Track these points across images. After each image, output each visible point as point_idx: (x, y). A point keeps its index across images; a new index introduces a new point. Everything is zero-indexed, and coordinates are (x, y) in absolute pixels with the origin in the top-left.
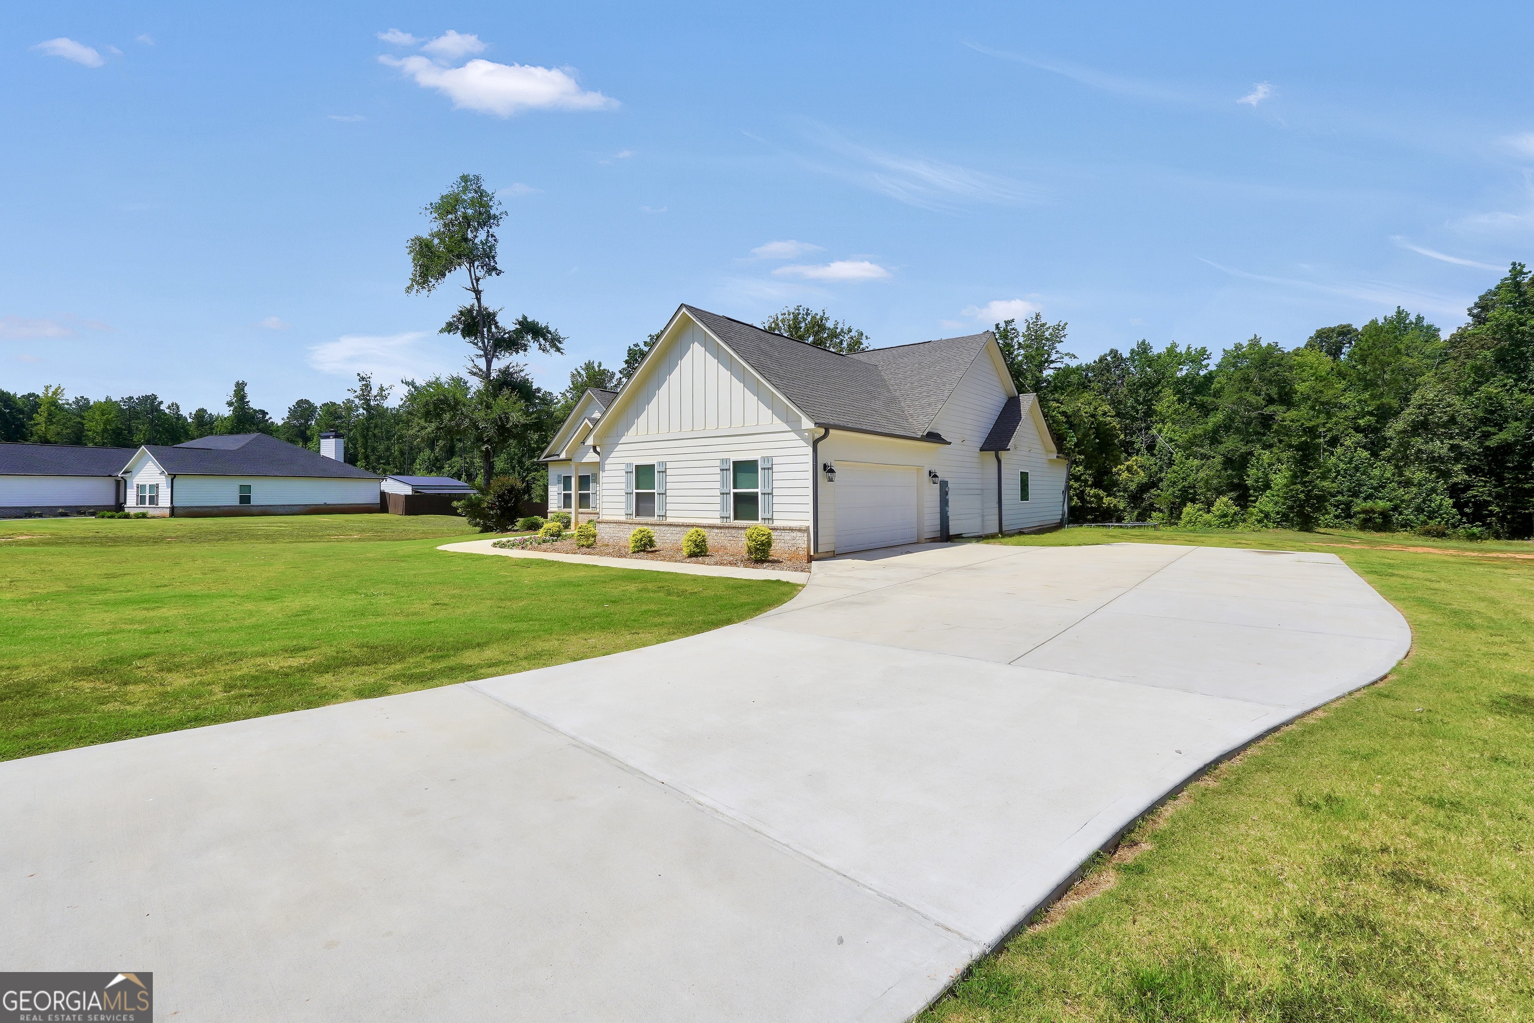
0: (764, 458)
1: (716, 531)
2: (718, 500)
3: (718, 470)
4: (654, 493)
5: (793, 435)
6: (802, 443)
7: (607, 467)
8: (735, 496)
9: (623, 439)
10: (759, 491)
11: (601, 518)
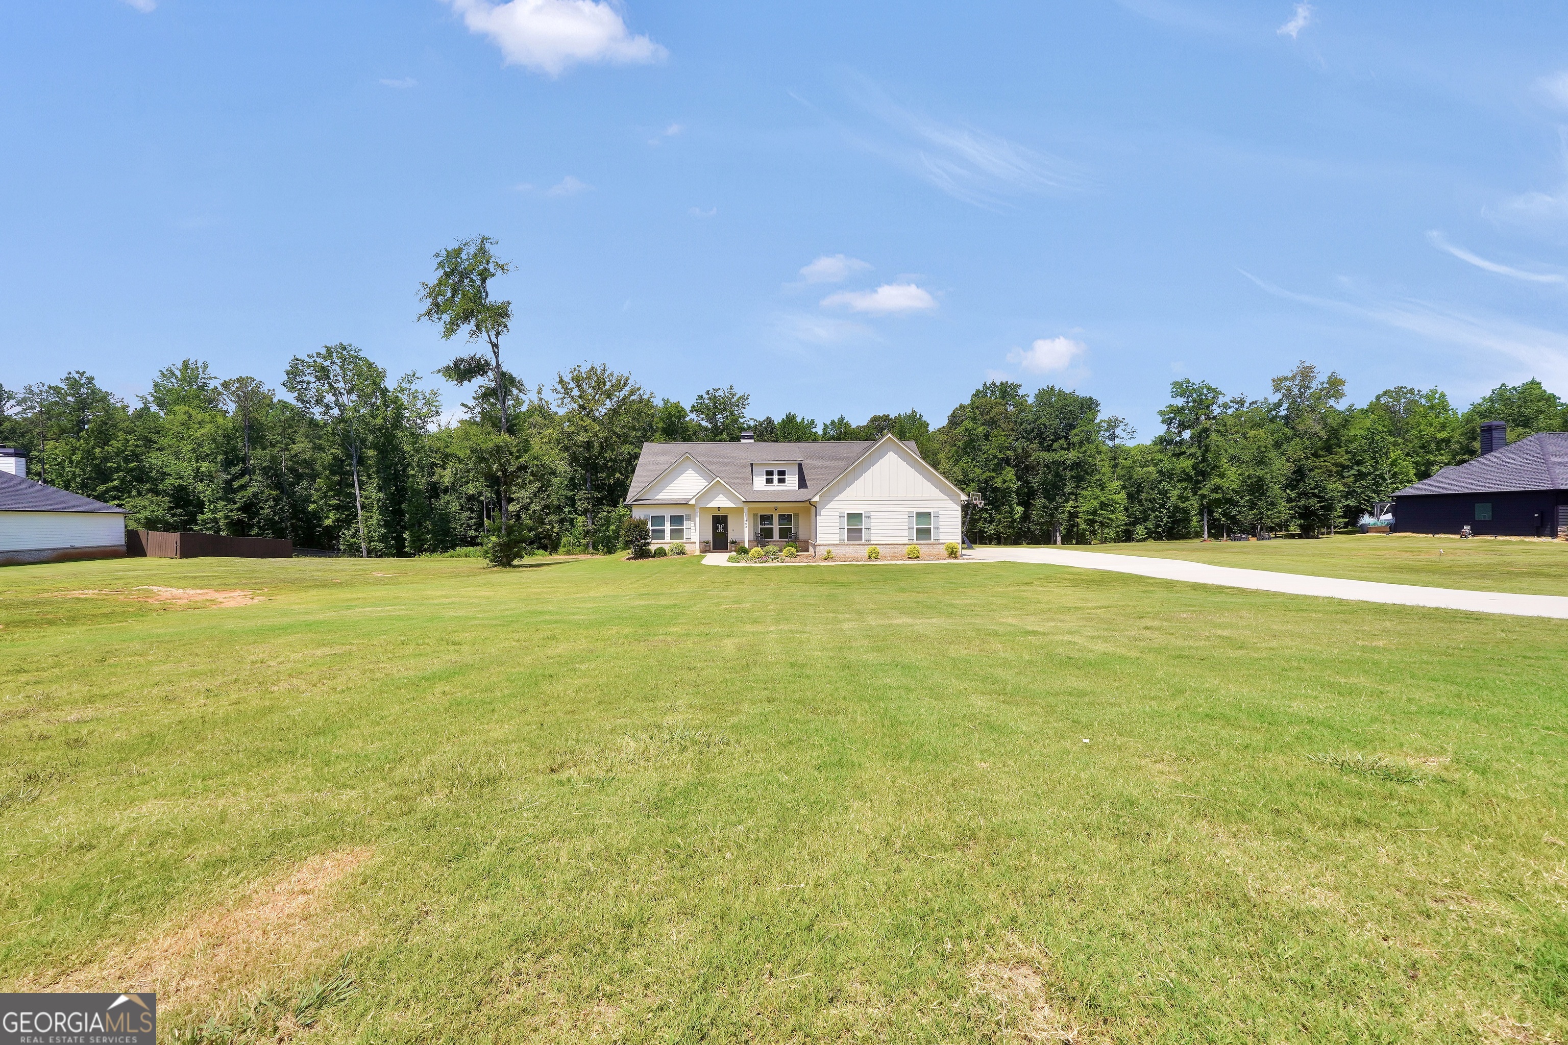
0: (935, 512)
1: (906, 546)
2: (906, 531)
3: (907, 517)
4: (862, 528)
5: (951, 502)
7: (822, 514)
8: (917, 529)
9: (836, 499)
10: (932, 527)
11: (818, 542)
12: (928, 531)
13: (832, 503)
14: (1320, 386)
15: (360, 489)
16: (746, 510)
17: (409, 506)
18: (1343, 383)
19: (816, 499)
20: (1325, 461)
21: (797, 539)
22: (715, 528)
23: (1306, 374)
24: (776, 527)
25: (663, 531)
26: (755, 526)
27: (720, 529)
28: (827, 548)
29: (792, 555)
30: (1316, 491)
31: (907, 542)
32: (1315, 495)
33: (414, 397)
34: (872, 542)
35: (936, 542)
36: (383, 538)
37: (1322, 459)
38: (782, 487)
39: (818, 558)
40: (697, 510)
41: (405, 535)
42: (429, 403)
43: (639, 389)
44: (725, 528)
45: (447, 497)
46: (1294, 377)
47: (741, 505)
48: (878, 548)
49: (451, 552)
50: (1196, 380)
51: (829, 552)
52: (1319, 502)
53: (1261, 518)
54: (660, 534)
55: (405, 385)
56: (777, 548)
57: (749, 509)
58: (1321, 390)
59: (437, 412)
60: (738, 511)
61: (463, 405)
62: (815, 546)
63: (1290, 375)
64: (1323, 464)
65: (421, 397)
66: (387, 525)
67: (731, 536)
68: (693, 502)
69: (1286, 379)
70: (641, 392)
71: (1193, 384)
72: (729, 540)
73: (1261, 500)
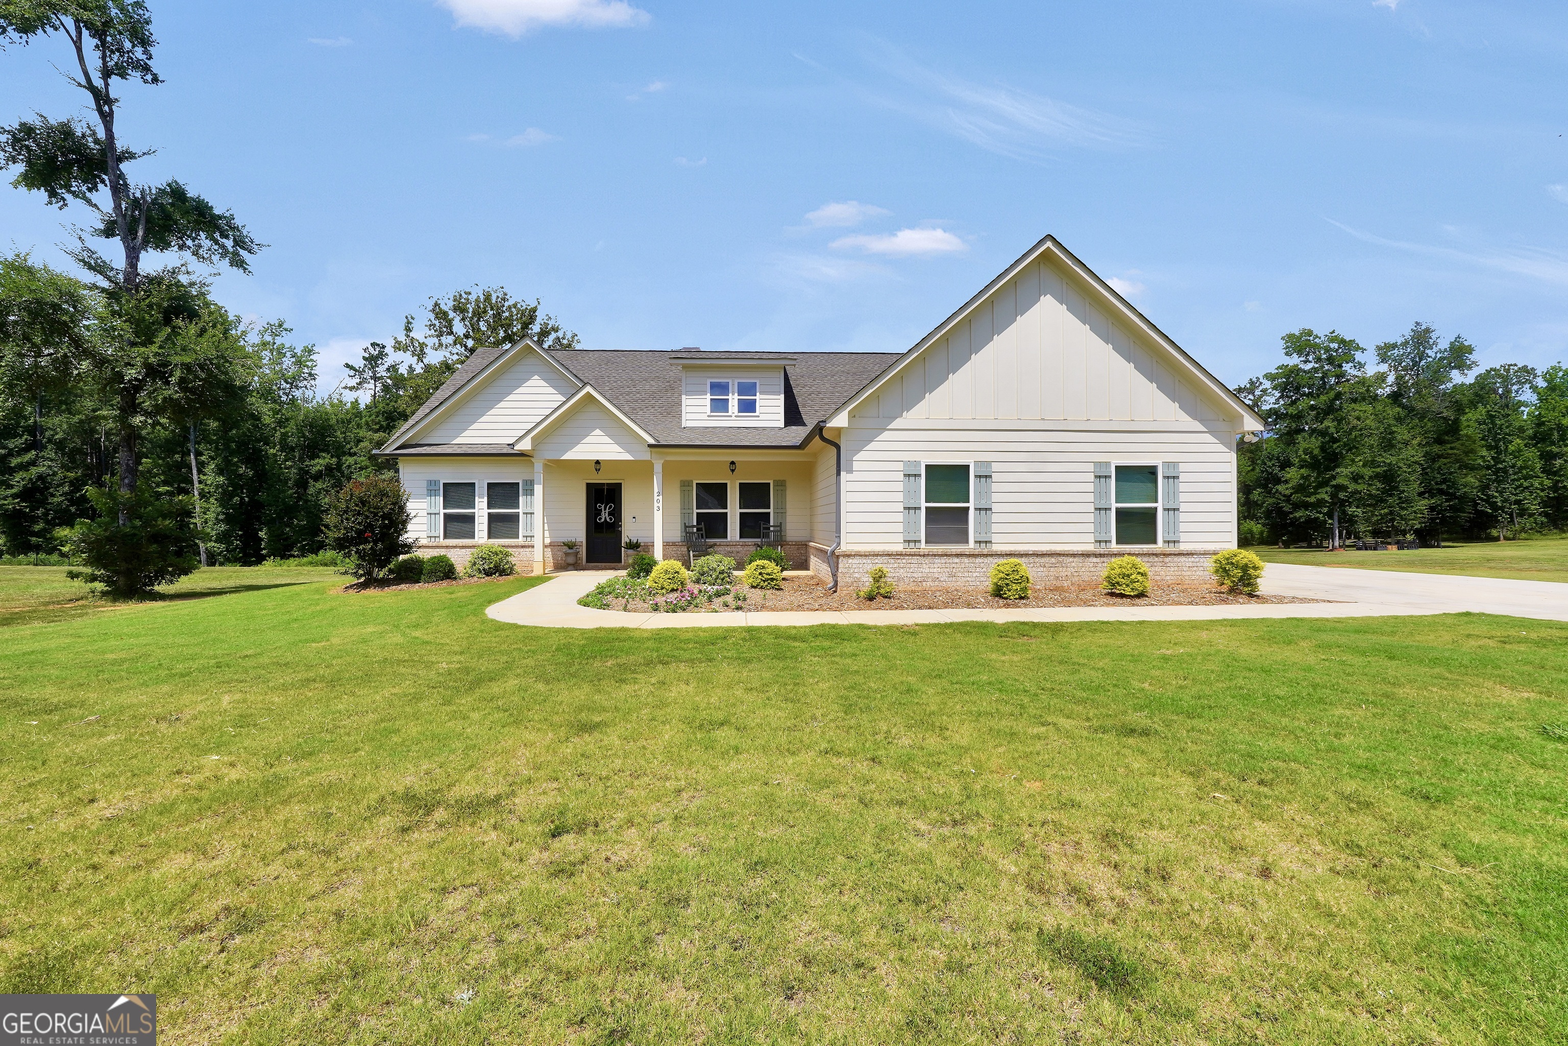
0: (1167, 464)
1: (1095, 560)
2: (1091, 518)
3: (1091, 477)
4: (968, 508)
5: (1208, 438)
6: (1222, 448)
7: (856, 465)
8: (1119, 512)
9: (897, 423)
10: (1160, 505)
11: (844, 547)
12: (1149, 517)
13: (886, 435)
14: (1439, 355)
15: (200, 472)
16: (658, 467)
17: (268, 495)
18: (1470, 350)
19: (840, 421)
20: (1452, 448)
21: (780, 541)
22: (592, 514)
23: (1421, 338)
24: (734, 511)
25: (470, 519)
26: (685, 507)
27: (605, 516)
28: (870, 565)
29: (769, 583)
30: (1444, 487)
31: (1090, 548)
32: (1441, 492)
33: (279, 353)
34: (996, 548)
35: (1171, 549)
36: (223, 538)
37: (1449, 446)
38: (747, 421)
39: (842, 592)
40: (538, 466)
41: (262, 534)
42: (299, 363)
43: (556, 330)
44: (616, 513)
45: (319, 485)
46: (1407, 343)
47: (646, 455)
48: (1027, 568)
49: (311, 557)
50: (1321, 331)
51: (879, 577)
52: (1447, 501)
53: (1393, 520)
54: (466, 527)
55: (268, 338)
56: (729, 562)
57: (665, 466)
58: (1441, 359)
59: (310, 374)
60: (642, 470)
61: (347, 366)
62: (833, 559)
63: (1400, 341)
64: (1450, 452)
65: (288, 354)
66: (228, 519)
67: (629, 531)
68: (525, 445)
69: (1394, 346)
70: (560, 334)
71: (1317, 337)
72: (624, 540)
73: (1391, 495)
